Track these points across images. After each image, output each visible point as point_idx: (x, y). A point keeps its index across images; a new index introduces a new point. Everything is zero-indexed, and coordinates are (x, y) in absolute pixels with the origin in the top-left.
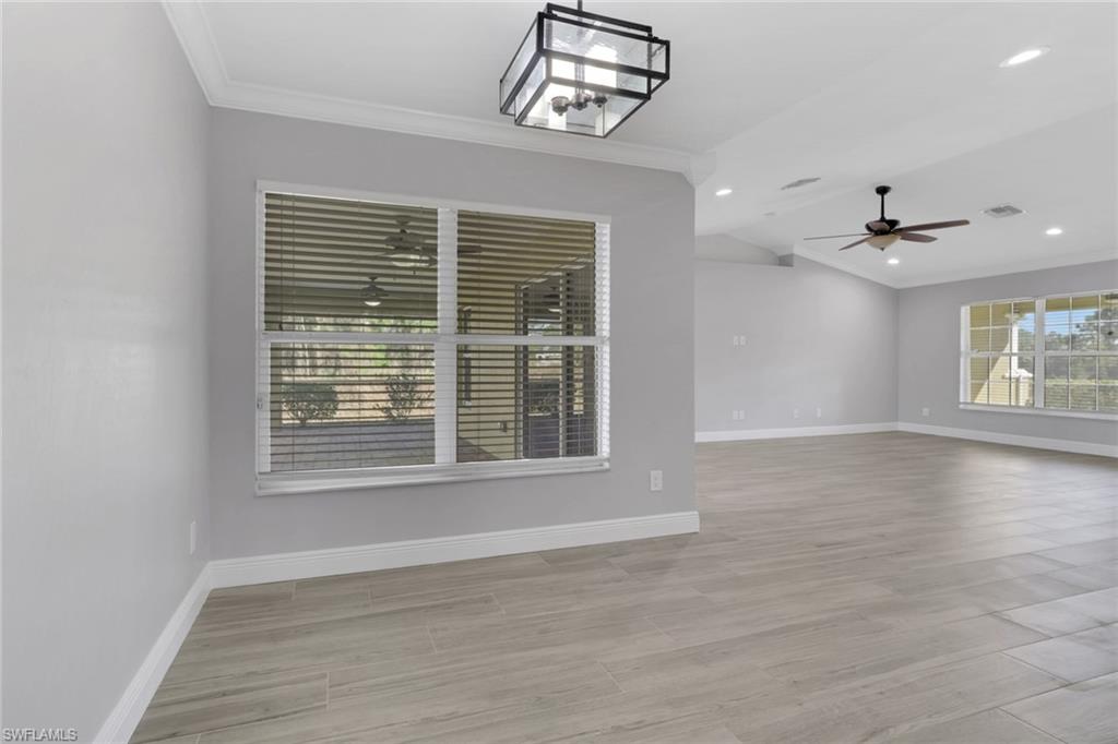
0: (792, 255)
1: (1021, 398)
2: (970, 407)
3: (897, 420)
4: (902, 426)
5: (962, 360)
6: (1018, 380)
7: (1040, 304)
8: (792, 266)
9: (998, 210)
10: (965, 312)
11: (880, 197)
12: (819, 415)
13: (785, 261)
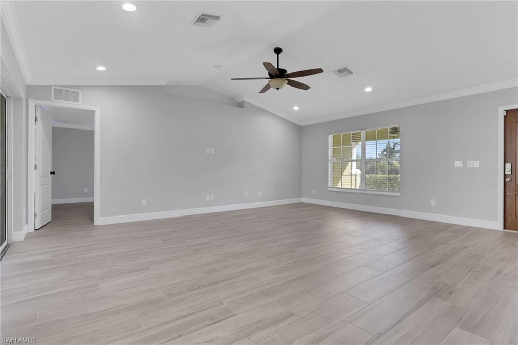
0: (244, 101)
1: (357, 184)
2: (333, 189)
3: (301, 197)
4: (304, 200)
5: (329, 164)
6: (356, 175)
7: (363, 134)
8: (243, 108)
9: (341, 71)
10: (331, 137)
11: (276, 55)
12: (260, 195)
13: (241, 105)
